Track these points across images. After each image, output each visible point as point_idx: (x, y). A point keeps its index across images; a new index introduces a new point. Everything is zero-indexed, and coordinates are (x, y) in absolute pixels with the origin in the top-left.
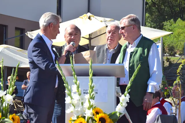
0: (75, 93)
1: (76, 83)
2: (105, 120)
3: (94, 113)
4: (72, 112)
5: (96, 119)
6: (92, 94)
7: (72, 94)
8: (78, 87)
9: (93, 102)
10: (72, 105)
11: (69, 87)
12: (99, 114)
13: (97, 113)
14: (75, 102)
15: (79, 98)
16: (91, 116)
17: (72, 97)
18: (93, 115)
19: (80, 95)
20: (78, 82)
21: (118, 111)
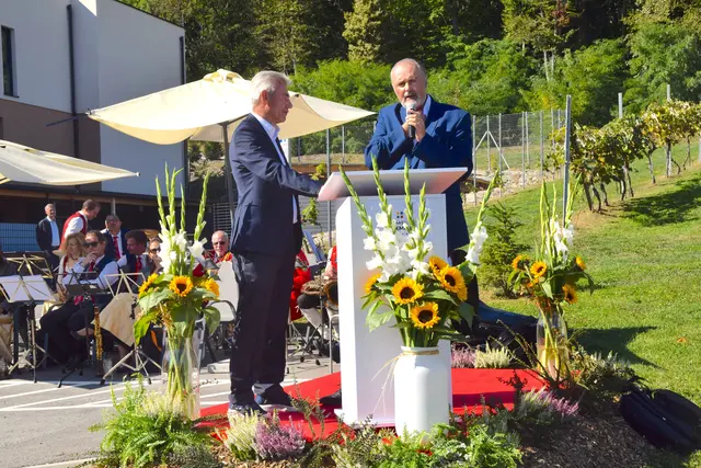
1: (385, 210)
2: (455, 280)
3: (432, 266)
4: (379, 267)
5: (439, 278)
6: (425, 229)
7: (377, 231)
8: (390, 218)
9: (427, 246)
10: (377, 254)
11: (370, 218)
12: (444, 269)
13: (438, 267)
14: (385, 246)
15: (392, 238)
16: (427, 273)
17: (375, 237)
18: (430, 270)
19: (394, 233)
20: (390, 207)
21: (471, 261)
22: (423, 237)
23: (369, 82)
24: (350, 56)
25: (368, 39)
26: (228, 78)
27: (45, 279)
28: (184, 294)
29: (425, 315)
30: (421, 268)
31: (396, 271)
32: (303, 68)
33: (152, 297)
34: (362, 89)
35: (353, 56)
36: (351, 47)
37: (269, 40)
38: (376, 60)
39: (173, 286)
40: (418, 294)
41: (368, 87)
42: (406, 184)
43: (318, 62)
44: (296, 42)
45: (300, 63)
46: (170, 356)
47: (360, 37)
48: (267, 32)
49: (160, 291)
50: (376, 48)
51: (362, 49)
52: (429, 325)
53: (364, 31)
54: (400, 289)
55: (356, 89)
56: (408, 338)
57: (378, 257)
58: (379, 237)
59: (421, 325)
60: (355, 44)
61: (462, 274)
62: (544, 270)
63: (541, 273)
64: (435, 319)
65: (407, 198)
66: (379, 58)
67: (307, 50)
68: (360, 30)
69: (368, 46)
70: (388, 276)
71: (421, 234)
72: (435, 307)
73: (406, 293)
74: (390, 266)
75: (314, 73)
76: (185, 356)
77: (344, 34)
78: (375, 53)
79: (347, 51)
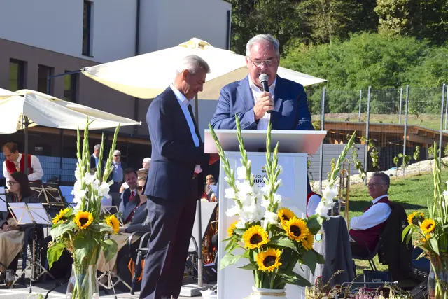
0: (241, 181)
1: (245, 164)
2: (300, 231)
3: (281, 217)
4: (237, 215)
5: (285, 228)
6: (276, 184)
7: (237, 183)
8: (249, 172)
9: (277, 198)
10: (236, 203)
11: (232, 171)
12: (291, 220)
13: (286, 218)
14: (243, 197)
15: (250, 189)
16: (275, 222)
17: (235, 188)
18: (279, 221)
19: (252, 185)
20: (249, 162)
21: (320, 214)
22: (274, 191)
23: (393, 52)
24: (379, 28)
25: (398, 14)
26: (200, 45)
27: (44, 206)
28: (84, 227)
29: (269, 260)
30: (271, 218)
31: (251, 219)
32: (337, 39)
33: (60, 227)
34: (386, 58)
35: (382, 29)
36: (381, 21)
37: (309, 15)
38: (402, 33)
39: (77, 219)
40: (265, 241)
41: (392, 56)
42: (268, 143)
43: (350, 33)
44: (332, 16)
45: (334, 34)
46: (75, 278)
47: (390, 12)
48: (308, 8)
49: (66, 223)
50: (404, 23)
51: (390, 23)
52: (270, 269)
53: (394, 6)
54: (251, 235)
55: (381, 58)
56: (257, 279)
57: (237, 206)
58: (238, 188)
59: (264, 269)
60: (384, 18)
61: (308, 225)
62: (432, 227)
63: (430, 229)
64: (277, 264)
65: (267, 155)
66: (405, 31)
67: (342, 23)
68: (389, 6)
69: (397, 20)
70: (244, 222)
71: (273, 188)
72: (278, 253)
73: (255, 239)
74: (247, 214)
75: (346, 43)
76: (87, 279)
77: (376, 9)
78: (402, 26)
79: (378, 24)
